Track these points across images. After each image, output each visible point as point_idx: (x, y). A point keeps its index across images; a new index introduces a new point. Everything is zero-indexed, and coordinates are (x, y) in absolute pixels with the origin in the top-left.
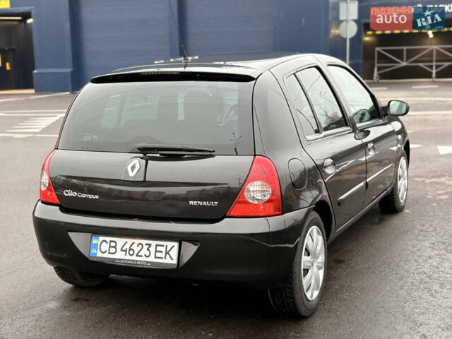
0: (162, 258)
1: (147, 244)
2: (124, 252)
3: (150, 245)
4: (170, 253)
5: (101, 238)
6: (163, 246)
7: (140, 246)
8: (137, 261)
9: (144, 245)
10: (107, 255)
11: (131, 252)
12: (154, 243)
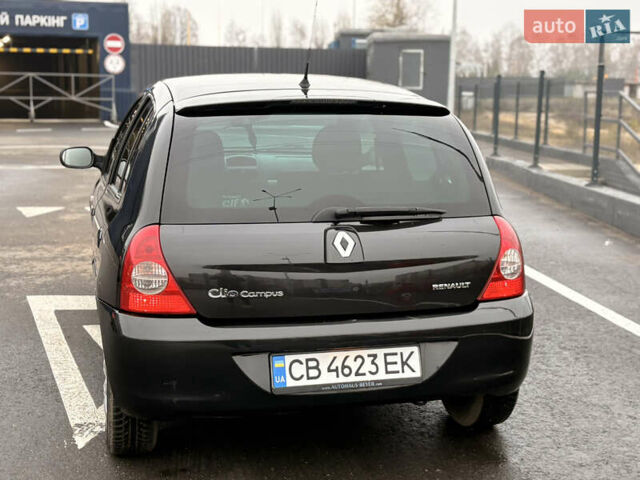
0: (398, 372)
1: (369, 356)
2: (334, 374)
3: (375, 356)
4: (409, 362)
5: (289, 358)
6: (396, 354)
7: (359, 360)
8: (358, 383)
9: (366, 357)
10: (304, 382)
11: (346, 371)
12: (380, 352)
